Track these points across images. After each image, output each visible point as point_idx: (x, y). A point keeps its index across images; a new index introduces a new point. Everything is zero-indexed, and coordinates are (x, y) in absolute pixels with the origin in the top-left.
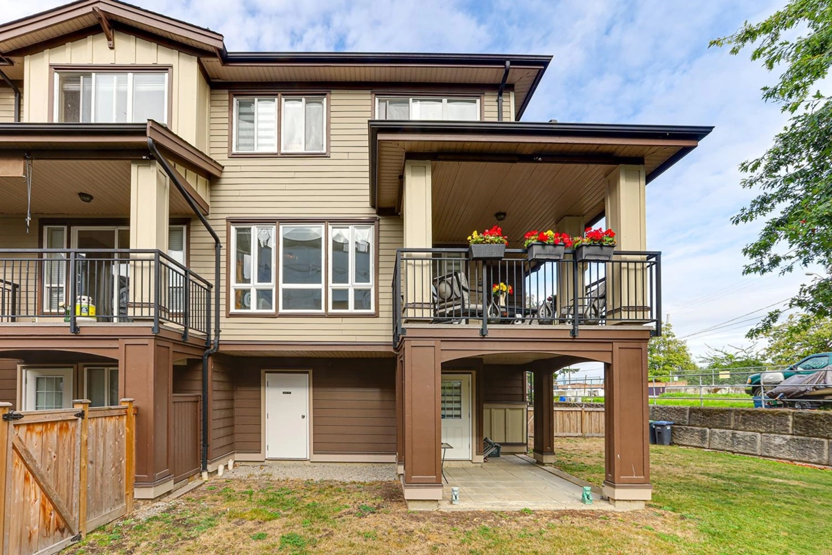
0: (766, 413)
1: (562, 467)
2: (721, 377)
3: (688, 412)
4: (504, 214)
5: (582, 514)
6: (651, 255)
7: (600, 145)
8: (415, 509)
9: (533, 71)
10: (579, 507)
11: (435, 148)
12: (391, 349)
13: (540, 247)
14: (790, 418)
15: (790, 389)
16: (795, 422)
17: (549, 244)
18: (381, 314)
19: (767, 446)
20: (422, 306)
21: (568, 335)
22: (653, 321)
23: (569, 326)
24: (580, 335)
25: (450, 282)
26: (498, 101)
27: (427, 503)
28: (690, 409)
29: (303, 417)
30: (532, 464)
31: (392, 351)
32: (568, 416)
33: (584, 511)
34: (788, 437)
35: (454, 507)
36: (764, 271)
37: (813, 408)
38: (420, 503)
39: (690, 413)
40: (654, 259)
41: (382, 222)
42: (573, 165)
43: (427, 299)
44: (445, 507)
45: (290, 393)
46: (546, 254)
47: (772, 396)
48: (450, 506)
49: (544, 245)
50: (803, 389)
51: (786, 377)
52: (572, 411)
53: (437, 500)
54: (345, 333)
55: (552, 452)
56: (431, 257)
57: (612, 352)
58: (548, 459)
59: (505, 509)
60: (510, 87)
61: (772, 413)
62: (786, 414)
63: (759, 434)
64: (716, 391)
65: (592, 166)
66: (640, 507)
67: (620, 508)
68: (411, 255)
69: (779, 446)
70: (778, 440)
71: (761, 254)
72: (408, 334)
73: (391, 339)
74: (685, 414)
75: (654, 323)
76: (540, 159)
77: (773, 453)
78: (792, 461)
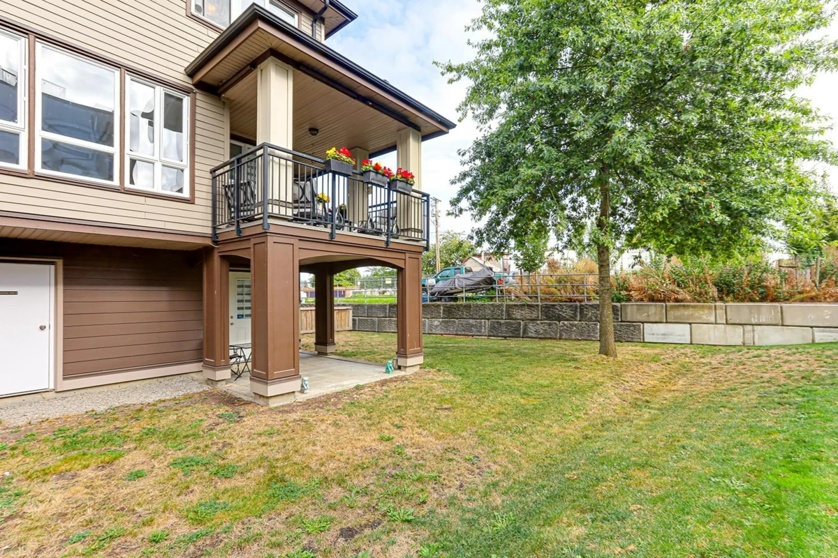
0: (431, 305)
1: (342, 354)
2: (387, 282)
3: (388, 307)
4: (317, 130)
5: (391, 380)
6: (424, 195)
7: (405, 109)
8: (275, 405)
9: (342, 18)
10: (387, 376)
11: (299, 57)
12: (209, 242)
13: (374, 174)
14: (442, 308)
15: (440, 290)
16: (444, 310)
17: (380, 174)
18: (197, 201)
19: (431, 326)
20: (285, 204)
21: (383, 245)
22: (424, 240)
23: (384, 238)
24: (391, 246)
25: (303, 186)
26: (312, 26)
27: (285, 397)
28: (390, 305)
29: (42, 328)
30: (315, 356)
31: (211, 244)
32: (306, 315)
33: (391, 378)
34: (441, 320)
35: (308, 395)
36: (456, 216)
37: (450, 301)
38: (280, 398)
39: (390, 308)
40: (425, 198)
41: (198, 96)
42: (386, 116)
43: (290, 200)
44: (301, 398)
45: (15, 293)
46: (378, 181)
47: (433, 294)
48: (304, 396)
49: (377, 173)
50: (446, 289)
51: (437, 282)
52: (308, 310)
53: (294, 392)
54: (148, 216)
55: (333, 343)
56: (291, 159)
57: (405, 259)
58: (330, 349)
59: (345, 388)
60: (322, 20)
61: (433, 305)
62: (439, 305)
63: (427, 320)
64: (384, 292)
65: (396, 121)
66: (417, 369)
67: (409, 372)
68: (274, 152)
69: (437, 326)
70: (436, 323)
71: (455, 205)
72: (272, 229)
73: (209, 231)
74: (386, 309)
75: (426, 242)
76: (370, 103)
77: (434, 331)
78: (442, 335)
